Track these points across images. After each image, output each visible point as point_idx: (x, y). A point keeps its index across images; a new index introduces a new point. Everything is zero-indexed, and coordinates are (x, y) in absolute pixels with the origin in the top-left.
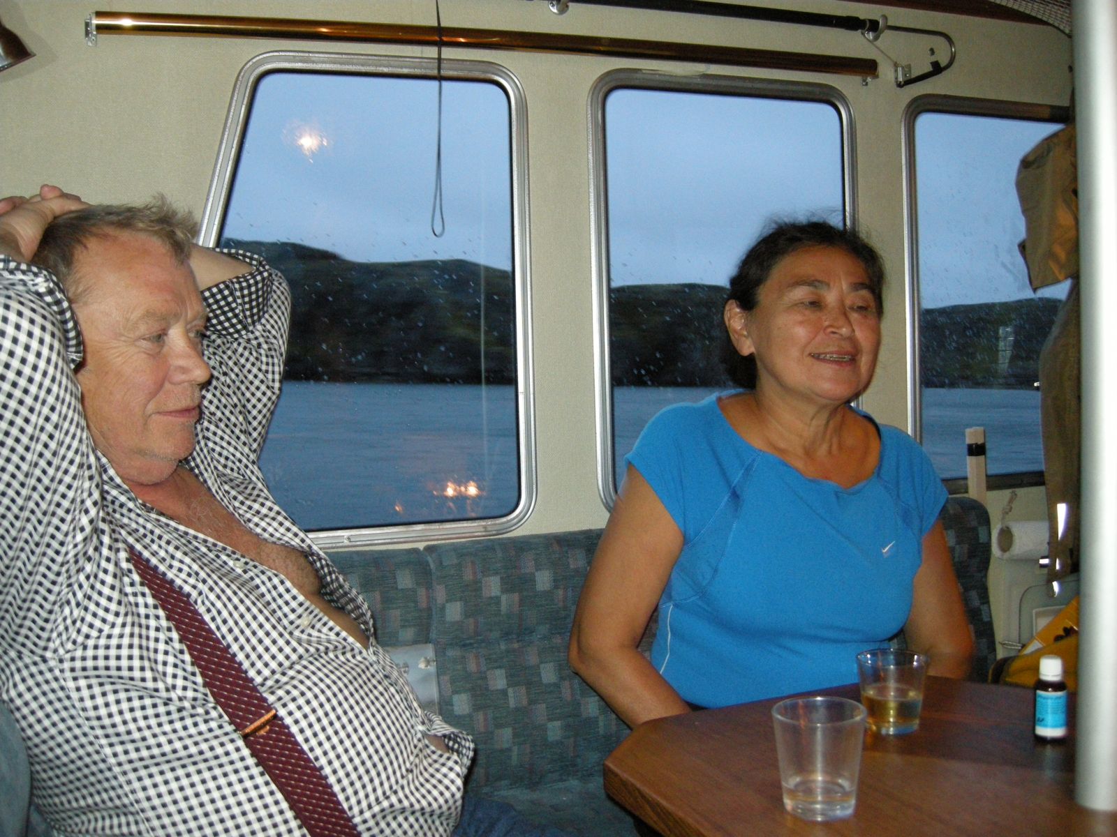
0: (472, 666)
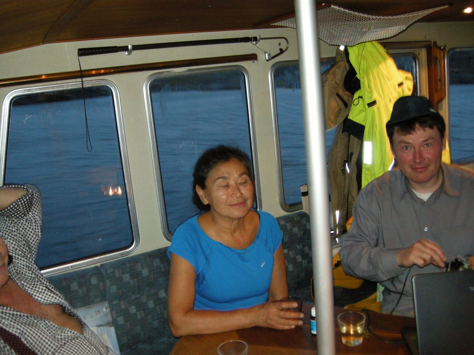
0: (123, 307)
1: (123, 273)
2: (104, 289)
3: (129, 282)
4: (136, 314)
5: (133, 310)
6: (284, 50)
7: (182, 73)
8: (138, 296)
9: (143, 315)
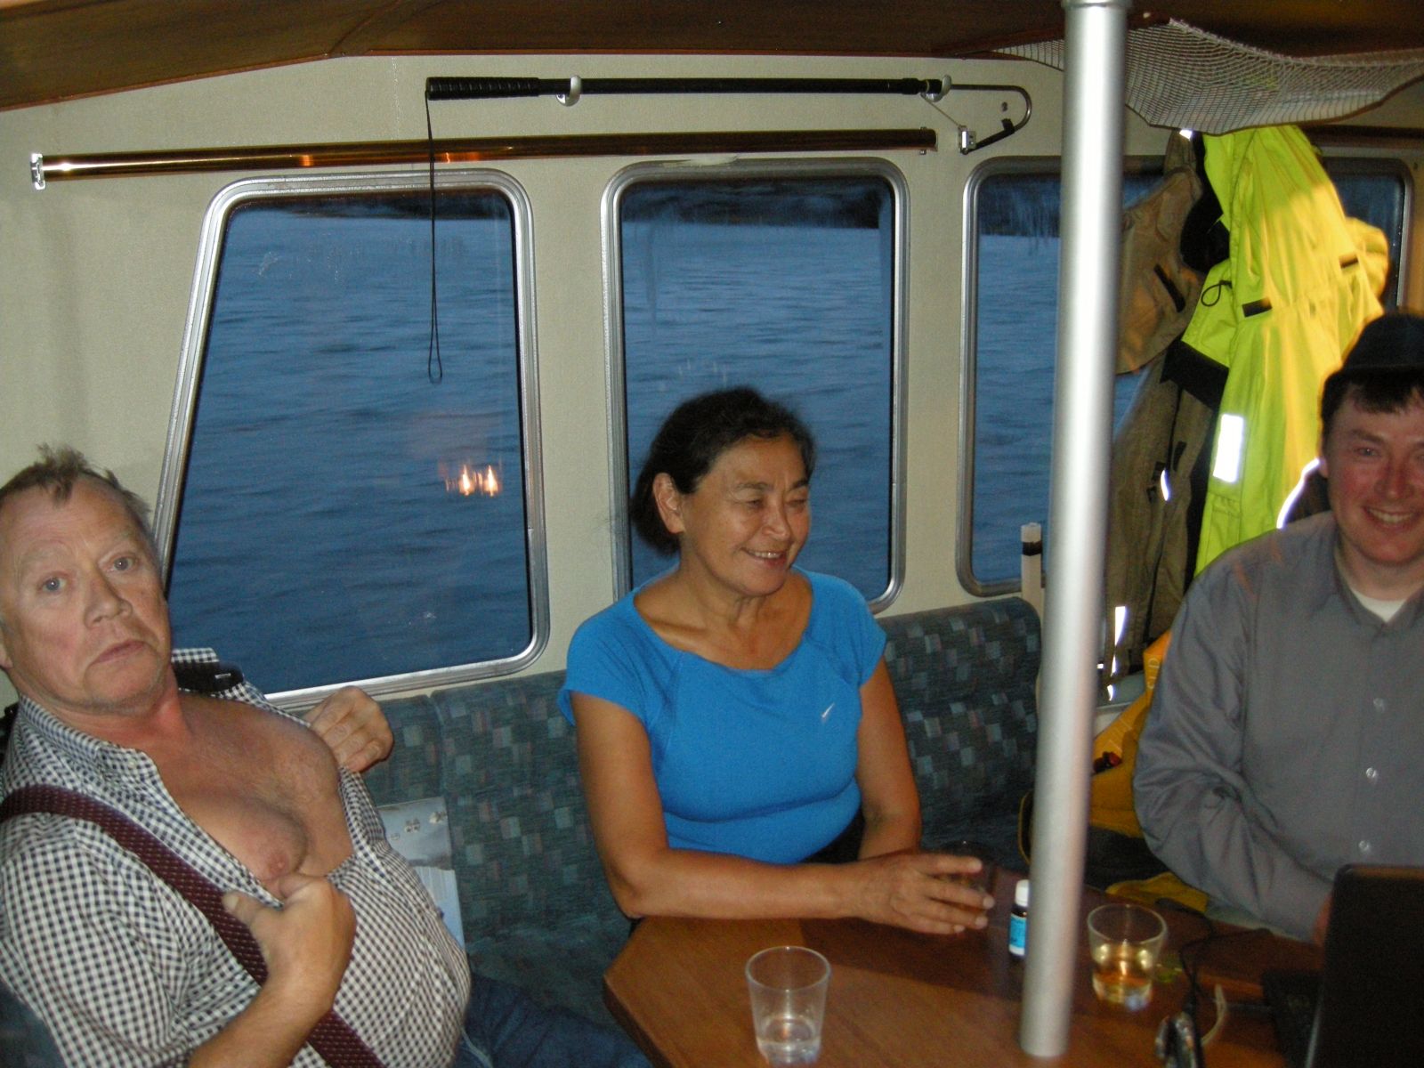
0: (484, 816)
1: (496, 722)
2: (439, 764)
3: (508, 751)
4: (518, 841)
5: (512, 827)
6: (1015, 123)
7: (715, 170)
8: (529, 791)
9: (539, 848)
